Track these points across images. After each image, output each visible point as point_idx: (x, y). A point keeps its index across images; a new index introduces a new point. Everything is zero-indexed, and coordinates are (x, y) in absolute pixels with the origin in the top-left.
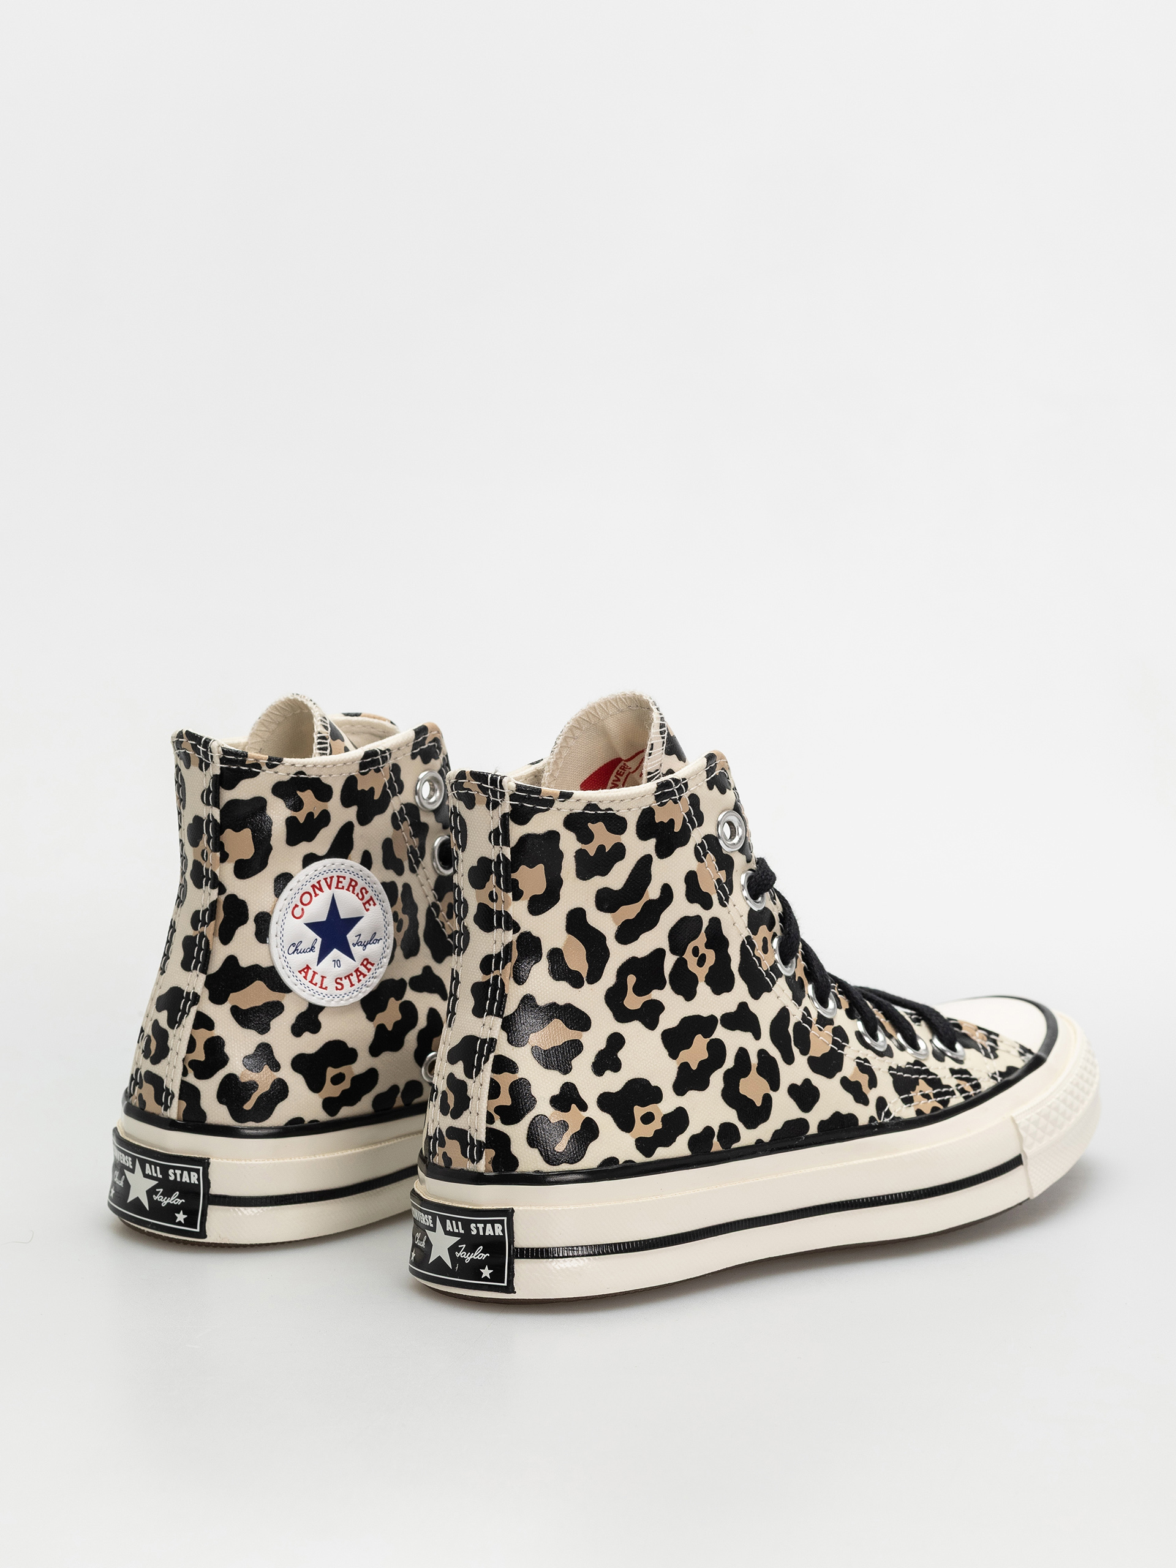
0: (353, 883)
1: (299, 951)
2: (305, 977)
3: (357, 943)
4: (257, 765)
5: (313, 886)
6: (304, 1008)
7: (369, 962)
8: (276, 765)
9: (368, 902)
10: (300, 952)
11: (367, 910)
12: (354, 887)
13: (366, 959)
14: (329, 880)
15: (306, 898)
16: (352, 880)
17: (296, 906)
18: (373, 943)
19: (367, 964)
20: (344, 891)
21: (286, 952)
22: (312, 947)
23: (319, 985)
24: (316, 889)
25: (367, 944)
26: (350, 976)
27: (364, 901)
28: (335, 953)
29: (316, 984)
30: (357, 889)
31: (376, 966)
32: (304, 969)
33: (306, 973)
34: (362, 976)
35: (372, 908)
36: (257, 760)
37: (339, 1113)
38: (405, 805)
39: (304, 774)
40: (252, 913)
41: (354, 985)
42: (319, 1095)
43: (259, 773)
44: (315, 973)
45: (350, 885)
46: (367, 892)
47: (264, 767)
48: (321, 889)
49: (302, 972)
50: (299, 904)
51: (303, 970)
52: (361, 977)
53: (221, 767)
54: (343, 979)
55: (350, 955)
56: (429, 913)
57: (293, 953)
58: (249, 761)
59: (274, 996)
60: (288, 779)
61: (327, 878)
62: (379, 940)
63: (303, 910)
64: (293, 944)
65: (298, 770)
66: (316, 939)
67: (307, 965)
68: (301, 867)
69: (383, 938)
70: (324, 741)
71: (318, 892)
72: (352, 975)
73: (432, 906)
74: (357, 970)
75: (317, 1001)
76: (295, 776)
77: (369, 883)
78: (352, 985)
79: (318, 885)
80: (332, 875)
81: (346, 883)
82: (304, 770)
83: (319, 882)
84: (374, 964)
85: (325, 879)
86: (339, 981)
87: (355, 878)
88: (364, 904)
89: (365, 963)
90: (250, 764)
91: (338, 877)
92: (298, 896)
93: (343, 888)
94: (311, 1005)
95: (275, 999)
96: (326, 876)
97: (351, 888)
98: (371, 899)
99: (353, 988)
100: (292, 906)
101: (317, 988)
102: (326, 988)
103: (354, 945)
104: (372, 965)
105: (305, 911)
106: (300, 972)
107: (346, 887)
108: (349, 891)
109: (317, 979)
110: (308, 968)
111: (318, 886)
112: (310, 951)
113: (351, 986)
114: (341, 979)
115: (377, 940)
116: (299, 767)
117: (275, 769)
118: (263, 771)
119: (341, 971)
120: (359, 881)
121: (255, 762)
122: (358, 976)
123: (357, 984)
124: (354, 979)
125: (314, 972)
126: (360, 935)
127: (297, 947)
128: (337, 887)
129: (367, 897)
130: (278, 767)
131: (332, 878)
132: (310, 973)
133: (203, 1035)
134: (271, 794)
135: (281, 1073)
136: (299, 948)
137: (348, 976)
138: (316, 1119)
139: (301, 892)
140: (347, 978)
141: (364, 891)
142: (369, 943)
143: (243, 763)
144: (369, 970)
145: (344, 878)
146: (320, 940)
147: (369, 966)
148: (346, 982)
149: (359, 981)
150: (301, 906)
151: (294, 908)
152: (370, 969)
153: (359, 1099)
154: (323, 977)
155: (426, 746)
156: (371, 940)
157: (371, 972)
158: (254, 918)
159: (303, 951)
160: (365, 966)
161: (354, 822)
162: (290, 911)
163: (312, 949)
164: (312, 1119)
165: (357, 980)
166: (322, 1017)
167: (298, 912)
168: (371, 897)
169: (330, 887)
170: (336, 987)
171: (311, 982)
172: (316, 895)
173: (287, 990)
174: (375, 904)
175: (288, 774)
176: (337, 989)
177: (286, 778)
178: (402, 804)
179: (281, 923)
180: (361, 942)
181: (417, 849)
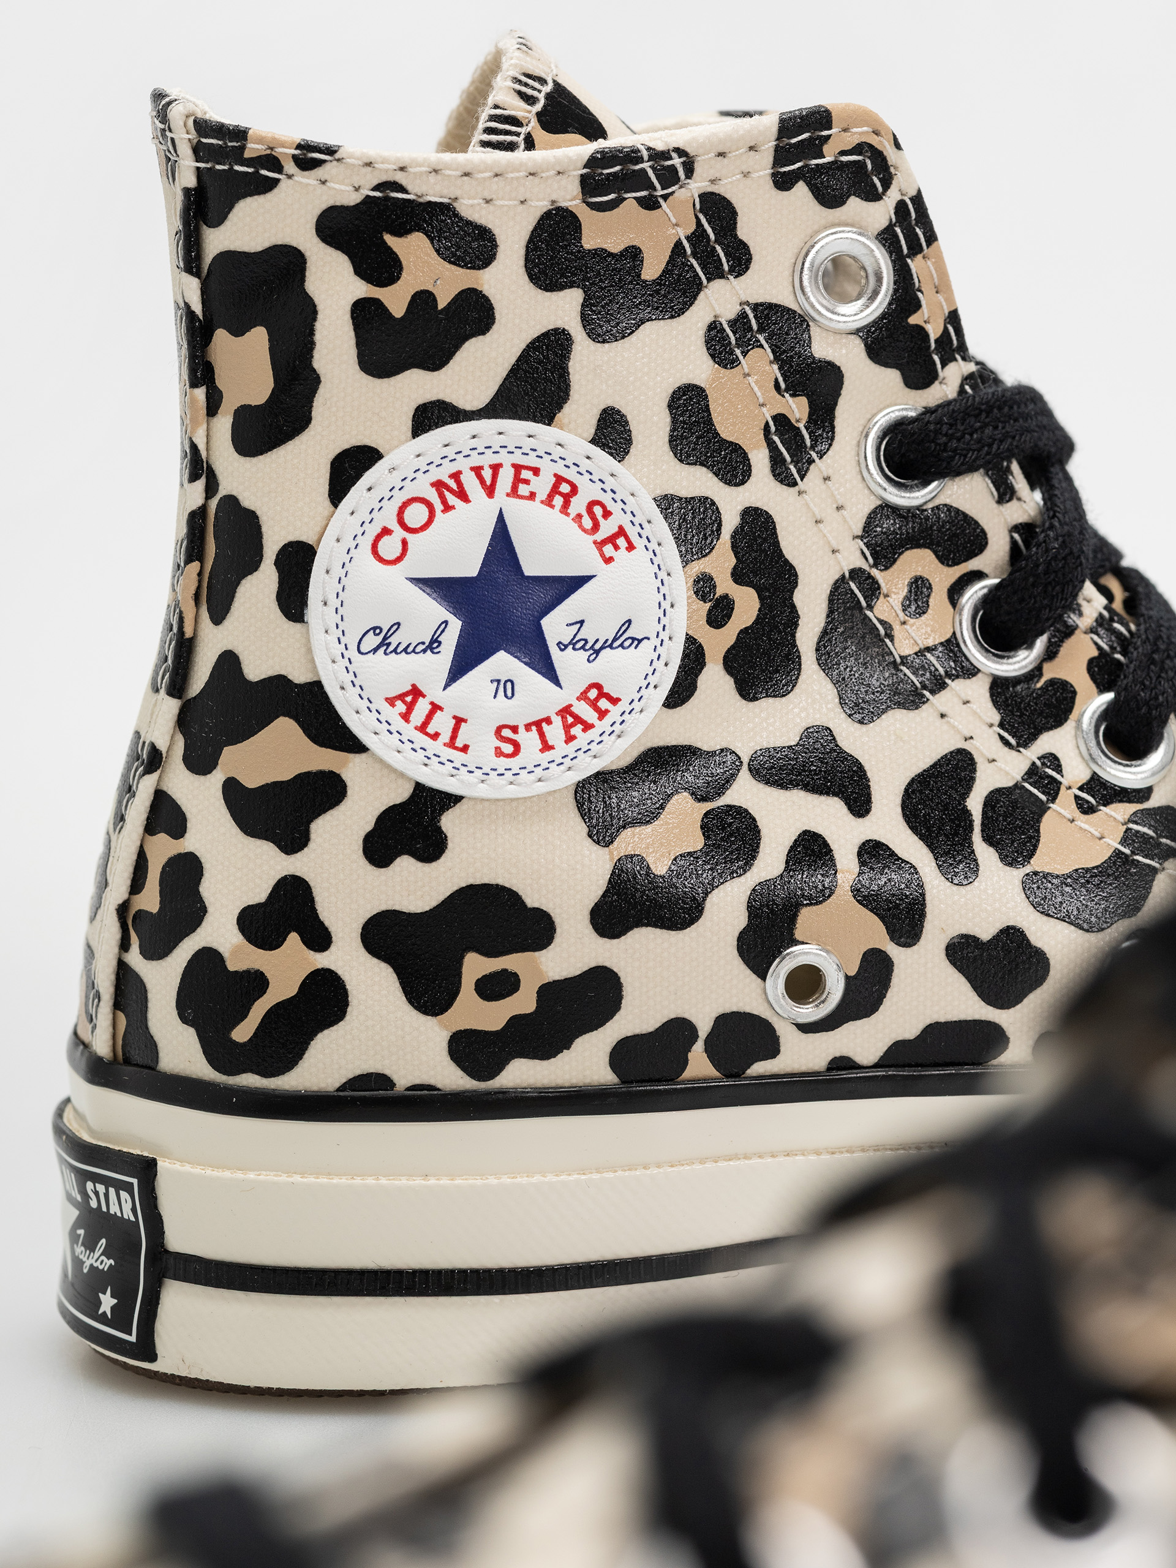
0: (565, 488)
1: (391, 648)
2: (406, 717)
3: (573, 643)
4: (272, 162)
5: (439, 485)
6: (401, 794)
7: (602, 694)
8: (318, 163)
9: (611, 540)
10: (395, 651)
11: (608, 560)
12: (567, 499)
13: (598, 686)
14: (487, 474)
15: (416, 515)
16: (559, 479)
17: (386, 531)
18: (621, 645)
19: (597, 699)
20: (536, 505)
21: (353, 647)
22: (432, 641)
23: (445, 737)
24: (447, 494)
25: (602, 648)
26: (544, 725)
27: (600, 536)
28: (503, 663)
29: (435, 736)
30: (578, 505)
31: (623, 706)
32: (406, 694)
33: (410, 707)
34: (580, 727)
35: (621, 555)
36: (272, 149)
37: (504, 1073)
38: (756, 307)
39: (403, 190)
40: (272, 545)
41: (552, 748)
42: (439, 1022)
43: (278, 181)
44: (435, 708)
45: (555, 490)
46: (607, 514)
47: (290, 167)
48: (463, 495)
49: (399, 703)
50: (394, 526)
51: (401, 697)
52: (577, 730)
53: (198, 168)
54: (522, 729)
55: (549, 671)
56: (839, 596)
57: (375, 650)
58: (253, 149)
59: (323, 759)
60: (358, 201)
61: (481, 468)
62: (640, 641)
63: (404, 543)
64: (374, 629)
65: (384, 178)
66: (446, 622)
67: (414, 686)
68: (410, 434)
69: (653, 636)
70: (514, 129)
71: (451, 499)
72: (548, 721)
73: (852, 578)
74: (566, 711)
75: (438, 779)
76: (377, 194)
77: (613, 492)
78: (546, 747)
79: (452, 484)
80: (496, 459)
81: (542, 485)
82: (400, 178)
83: (456, 476)
84: (619, 700)
85: (477, 470)
86: (507, 733)
87: (570, 474)
88: (600, 545)
89: (593, 694)
90: (252, 158)
91: (518, 468)
92: (392, 508)
93: (532, 496)
94: (419, 787)
95: (326, 767)
96: (476, 460)
97: (558, 501)
98: (621, 532)
99: (549, 755)
100: (374, 530)
101: (437, 746)
102: (465, 749)
103: (562, 646)
104: (615, 701)
105: (410, 545)
106: (391, 701)
107: (542, 495)
108: (552, 507)
109: (442, 723)
110: (416, 693)
111: (454, 486)
112: (424, 651)
113: (542, 751)
114: (515, 729)
115: (633, 639)
116: (387, 171)
117: (319, 172)
118: (290, 177)
119: (519, 711)
120: (581, 482)
121: (268, 152)
122: (567, 728)
123: (561, 748)
124: (555, 732)
125: (432, 703)
126: (582, 622)
127: (385, 638)
128: (514, 492)
129: (608, 528)
130: (327, 166)
131: (496, 468)
132: (422, 708)
133: (162, 848)
134: (316, 240)
135: (332, 958)
136: (394, 640)
137: (538, 724)
138: (432, 1082)
139: (400, 498)
140: (534, 728)
141: (598, 511)
142: (611, 646)
143: (237, 155)
144: (602, 714)
145: (536, 471)
146: (456, 625)
147: (603, 704)
148: (529, 740)
149: (570, 739)
150: (399, 533)
151: (379, 537)
152: (607, 711)
153: (566, 1044)
154: (459, 721)
155: (828, 159)
156: (615, 639)
157: (608, 719)
158: (274, 557)
159: (405, 650)
160: (594, 704)
161: (573, 333)
162: (366, 542)
163: (433, 645)
164: (418, 1081)
165: (563, 737)
166: (449, 822)
167: (390, 547)
168: (621, 528)
169: (490, 491)
170: (496, 748)
171: (422, 728)
172: (447, 508)
173: (353, 745)
174: (631, 547)
175: (357, 189)
176: (499, 753)
177: (352, 199)
178: (748, 303)
179: (338, 572)
180: (586, 641)
181: (801, 426)
